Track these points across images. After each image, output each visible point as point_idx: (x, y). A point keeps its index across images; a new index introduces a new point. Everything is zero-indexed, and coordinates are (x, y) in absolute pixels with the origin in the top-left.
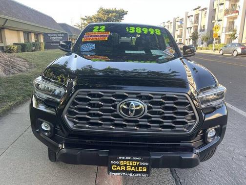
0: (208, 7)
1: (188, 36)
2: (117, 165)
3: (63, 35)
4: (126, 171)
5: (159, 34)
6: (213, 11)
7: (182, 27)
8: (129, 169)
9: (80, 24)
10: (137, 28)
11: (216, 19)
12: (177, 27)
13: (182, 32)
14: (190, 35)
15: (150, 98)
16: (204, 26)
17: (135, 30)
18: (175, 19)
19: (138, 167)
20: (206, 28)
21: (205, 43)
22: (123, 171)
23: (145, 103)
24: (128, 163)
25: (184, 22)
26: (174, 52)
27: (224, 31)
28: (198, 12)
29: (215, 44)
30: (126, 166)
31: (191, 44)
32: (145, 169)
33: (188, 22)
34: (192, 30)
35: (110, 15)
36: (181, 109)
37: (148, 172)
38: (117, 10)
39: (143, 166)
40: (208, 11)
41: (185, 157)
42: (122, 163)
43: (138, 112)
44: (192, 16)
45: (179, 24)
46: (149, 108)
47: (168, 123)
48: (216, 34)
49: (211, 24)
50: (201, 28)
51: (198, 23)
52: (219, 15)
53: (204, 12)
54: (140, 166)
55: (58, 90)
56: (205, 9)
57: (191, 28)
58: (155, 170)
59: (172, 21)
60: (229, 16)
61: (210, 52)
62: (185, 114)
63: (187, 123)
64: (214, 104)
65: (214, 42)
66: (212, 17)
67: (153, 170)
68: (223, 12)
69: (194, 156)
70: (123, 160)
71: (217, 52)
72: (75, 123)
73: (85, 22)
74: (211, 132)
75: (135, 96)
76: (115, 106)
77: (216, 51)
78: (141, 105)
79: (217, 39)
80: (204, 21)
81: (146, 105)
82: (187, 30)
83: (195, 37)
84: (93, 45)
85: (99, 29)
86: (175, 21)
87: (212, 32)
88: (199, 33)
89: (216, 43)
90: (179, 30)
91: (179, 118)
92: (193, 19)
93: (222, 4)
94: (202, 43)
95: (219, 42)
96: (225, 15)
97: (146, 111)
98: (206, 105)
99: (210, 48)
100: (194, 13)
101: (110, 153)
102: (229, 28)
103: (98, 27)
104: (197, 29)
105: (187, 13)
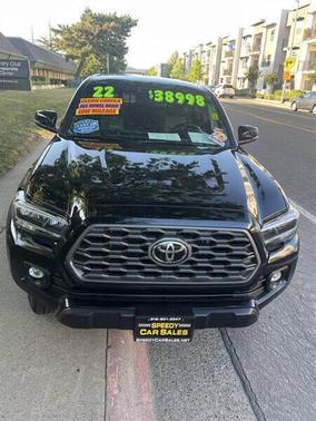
0: (278, 23)
1: (242, 72)
2: (148, 329)
3: (19, 64)
4: (160, 336)
5: (202, 104)
6: (286, 30)
7: (231, 55)
8: (163, 332)
9: (48, 38)
10: (166, 93)
11: (290, 45)
12: (223, 55)
13: (231, 65)
14: (245, 70)
15: (195, 236)
16: (269, 56)
17: (164, 96)
18: (220, 40)
19: (176, 329)
20: (272, 59)
21: (268, 87)
22: (155, 336)
23: (189, 243)
24: (162, 325)
25: (236, 47)
26: (225, 138)
27: (301, 68)
28: (261, 29)
29: (285, 90)
30: (159, 329)
31: (246, 87)
32: (185, 332)
33: (243, 47)
34: (249, 64)
35: (105, 26)
36: (238, 250)
37: (189, 336)
38: (118, 16)
39: (183, 329)
40: (277, 29)
41: (240, 313)
42: (154, 326)
43: (178, 256)
44: (250, 36)
45: (226, 49)
46: (194, 249)
47: (218, 269)
48: (288, 73)
49: (281, 54)
50: (264, 59)
51: (259, 49)
52: (296, 38)
53: (270, 30)
54: (178, 328)
55: (54, 221)
56: (274, 25)
57: (247, 58)
58: (200, 331)
59: (215, 43)
60: (310, 41)
61: (277, 104)
62: (243, 257)
63: (244, 269)
64: (282, 236)
65: (284, 86)
66: (283, 42)
67: (197, 332)
68: (302, 33)
69: (251, 311)
70: (156, 322)
71: (287, 106)
72: (86, 272)
73: (59, 36)
74: (276, 276)
75: (175, 233)
76: (146, 248)
77: (286, 103)
78: (183, 247)
79: (288, 81)
80: (270, 48)
81: (189, 246)
82: (241, 62)
83: (252, 76)
84: (95, 123)
85: (104, 92)
86: (221, 44)
87: (281, 67)
88: (260, 69)
89: (287, 87)
90: (226, 60)
91: (235, 263)
92: (251, 41)
93: (301, 19)
94: (265, 87)
95: (292, 87)
96: (305, 39)
97: (191, 253)
98: (272, 239)
99: (277, 96)
100: (254, 31)
101: (136, 313)
102: (310, 63)
103: (100, 89)
104: (257, 62)
105: (242, 30)
